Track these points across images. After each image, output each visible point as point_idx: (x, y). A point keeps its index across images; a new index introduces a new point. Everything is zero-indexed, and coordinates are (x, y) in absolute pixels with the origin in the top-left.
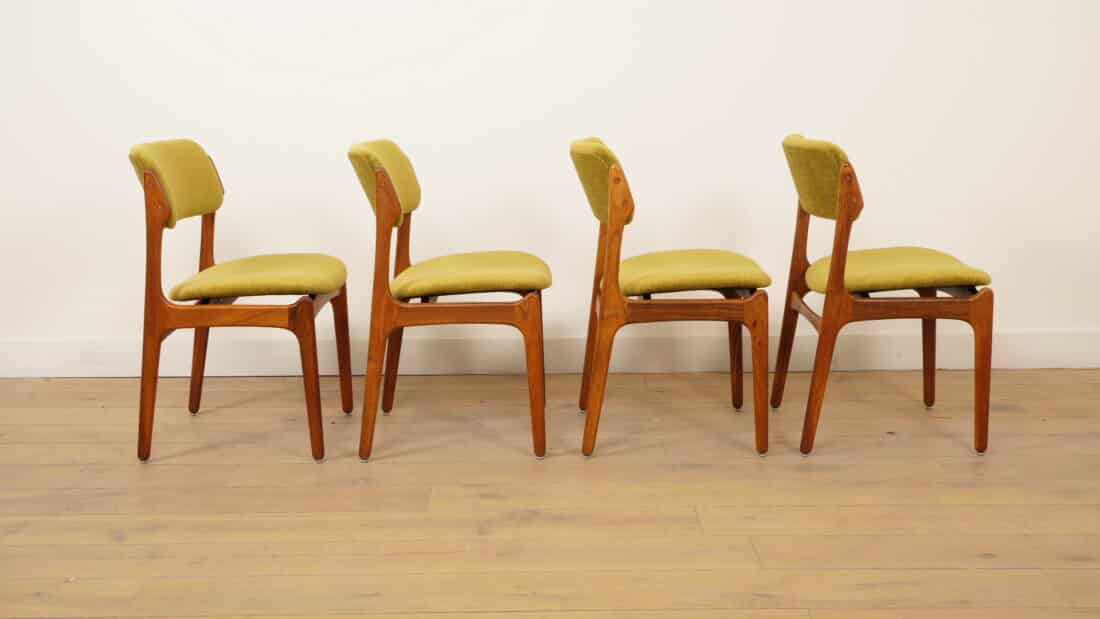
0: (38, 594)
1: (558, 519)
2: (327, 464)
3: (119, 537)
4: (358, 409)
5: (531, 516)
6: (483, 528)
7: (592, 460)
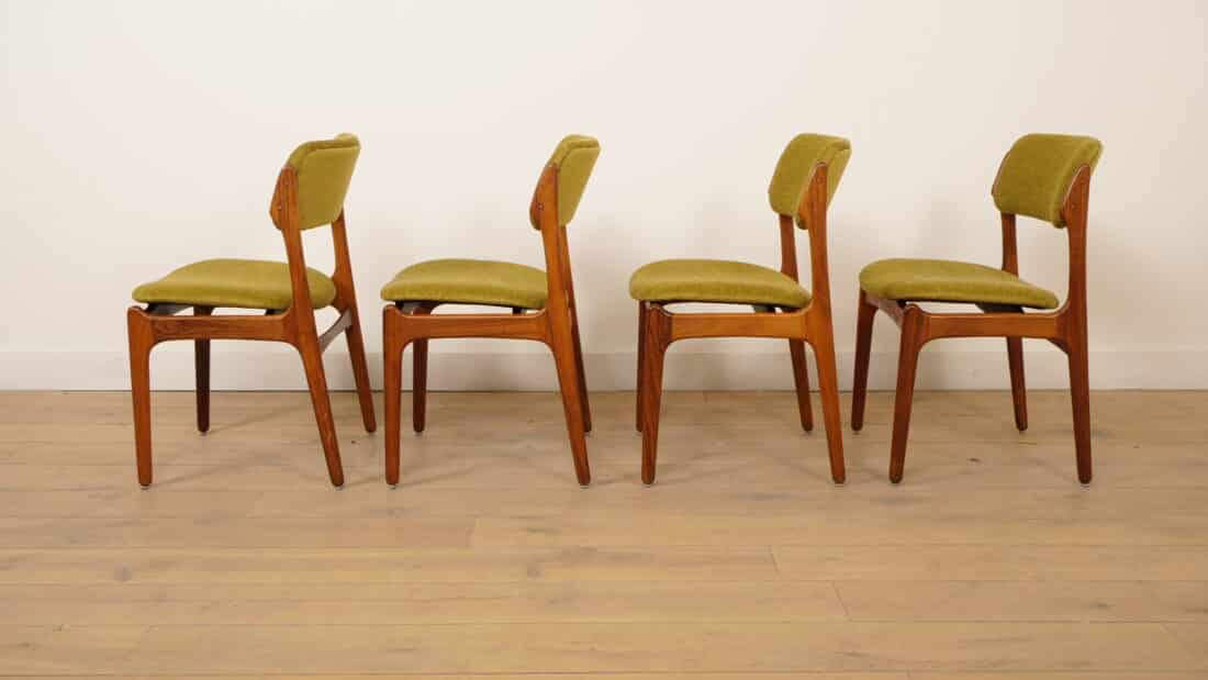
0: (26, 645)
1: (618, 559)
2: (347, 491)
3: (123, 575)
4: (381, 430)
5: (585, 555)
6: (533, 570)
7: (652, 489)
